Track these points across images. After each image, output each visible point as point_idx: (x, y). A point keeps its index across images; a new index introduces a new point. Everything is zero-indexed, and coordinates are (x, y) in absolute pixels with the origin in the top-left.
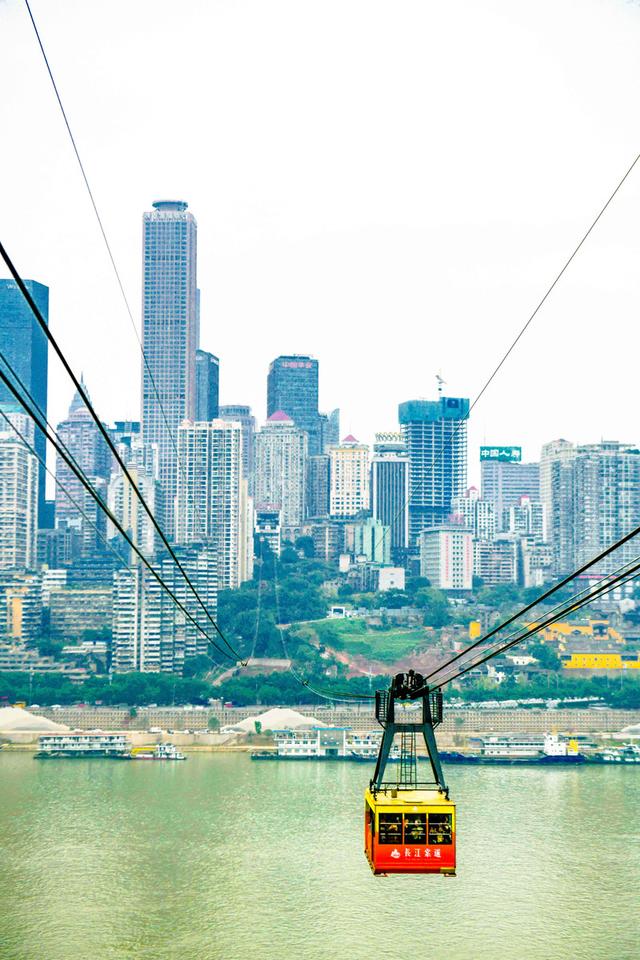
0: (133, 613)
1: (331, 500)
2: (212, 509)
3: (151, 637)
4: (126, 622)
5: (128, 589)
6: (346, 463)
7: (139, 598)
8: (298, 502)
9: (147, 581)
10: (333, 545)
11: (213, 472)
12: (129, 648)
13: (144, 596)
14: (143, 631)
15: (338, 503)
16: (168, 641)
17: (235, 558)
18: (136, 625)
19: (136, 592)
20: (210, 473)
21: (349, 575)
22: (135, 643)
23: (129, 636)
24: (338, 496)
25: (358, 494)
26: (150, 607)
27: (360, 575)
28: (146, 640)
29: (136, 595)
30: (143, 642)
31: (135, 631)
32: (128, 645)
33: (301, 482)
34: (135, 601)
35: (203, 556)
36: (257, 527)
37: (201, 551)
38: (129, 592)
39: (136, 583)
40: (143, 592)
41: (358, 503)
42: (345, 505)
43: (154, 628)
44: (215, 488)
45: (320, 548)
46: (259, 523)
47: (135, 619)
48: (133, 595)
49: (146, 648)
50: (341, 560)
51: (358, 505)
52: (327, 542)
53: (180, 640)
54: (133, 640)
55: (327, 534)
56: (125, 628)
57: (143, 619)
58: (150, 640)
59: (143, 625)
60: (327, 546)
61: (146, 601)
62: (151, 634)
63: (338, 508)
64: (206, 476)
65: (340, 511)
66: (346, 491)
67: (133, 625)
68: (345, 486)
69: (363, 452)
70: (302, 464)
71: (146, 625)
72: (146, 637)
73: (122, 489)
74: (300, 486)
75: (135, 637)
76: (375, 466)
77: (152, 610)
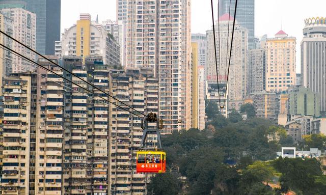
0: (23, 136)
1: (267, 81)
2: (161, 55)
3: (49, 169)
4: (12, 148)
5: (16, 103)
6: (279, 51)
7: (33, 116)
8: (241, 82)
9: (43, 92)
10: (272, 109)
11: (161, 19)
12: (16, 184)
13: (39, 112)
14: (38, 161)
15: (272, 82)
16: (79, 176)
17: (182, 103)
18: (27, 153)
19: (29, 108)
20: (158, 21)
21: (290, 127)
22: (26, 177)
23: (17, 168)
24: (272, 77)
25: (288, 74)
26: (48, 128)
27: (300, 127)
28: (42, 173)
29: (27, 111)
30: (38, 177)
31: (27, 161)
32: (16, 180)
33: (243, 67)
34: (27, 119)
35: (139, 84)
36: (208, 95)
37: (137, 78)
38: (17, 107)
39: (28, 96)
40: (39, 108)
41: (288, 82)
42: (278, 84)
43: (53, 157)
44: (163, 34)
45: (260, 112)
46: (210, 91)
47: (27, 144)
48: (23, 111)
49: (42, 185)
50: (279, 119)
51: (288, 84)
52: (266, 107)
53: (100, 176)
54: (23, 173)
55: (266, 100)
56: (13, 156)
57: (39, 145)
58: (48, 173)
59: (38, 152)
60: (266, 110)
61: (42, 120)
62: (48, 165)
63: (272, 86)
64: (155, 23)
65: (274, 88)
66: (278, 72)
67: (23, 153)
68: (278, 69)
69: (291, 42)
70: (243, 53)
71: (42, 153)
72: (42, 169)
73: (75, 39)
74: (242, 69)
75: (26, 169)
76: (305, 45)
77: (49, 132)
